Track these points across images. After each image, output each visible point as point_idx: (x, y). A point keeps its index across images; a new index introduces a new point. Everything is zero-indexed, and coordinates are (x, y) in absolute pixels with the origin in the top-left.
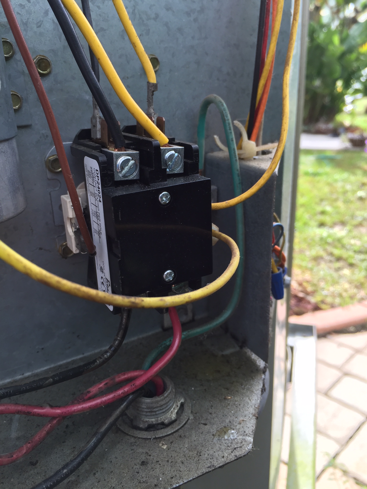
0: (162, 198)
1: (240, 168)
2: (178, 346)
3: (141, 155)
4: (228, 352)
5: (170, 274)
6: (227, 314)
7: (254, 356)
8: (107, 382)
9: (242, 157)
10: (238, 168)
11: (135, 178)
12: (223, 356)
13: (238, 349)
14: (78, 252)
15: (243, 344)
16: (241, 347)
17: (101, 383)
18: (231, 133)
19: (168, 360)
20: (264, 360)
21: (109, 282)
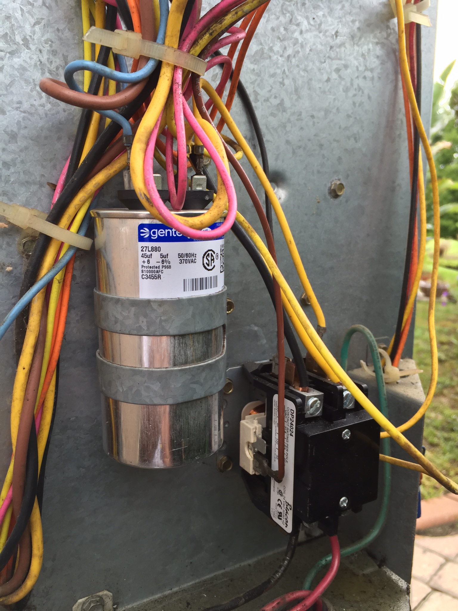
0: (344, 435)
1: (387, 392)
2: (337, 567)
3: (325, 396)
4: (368, 571)
5: (344, 501)
6: (374, 534)
7: (395, 577)
8: (278, 601)
9: (387, 381)
10: (385, 392)
11: (319, 415)
12: (364, 575)
13: (377, 568)
14: (254, 473)
15: (382, 562)
16: (380, 566)
17: (273, 602)
18: (379, 361)
19: (330, 581)
20: (406, 581)
21: (291, 506)
